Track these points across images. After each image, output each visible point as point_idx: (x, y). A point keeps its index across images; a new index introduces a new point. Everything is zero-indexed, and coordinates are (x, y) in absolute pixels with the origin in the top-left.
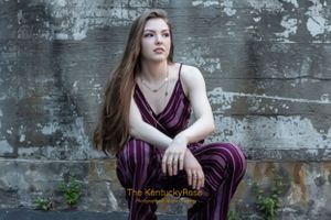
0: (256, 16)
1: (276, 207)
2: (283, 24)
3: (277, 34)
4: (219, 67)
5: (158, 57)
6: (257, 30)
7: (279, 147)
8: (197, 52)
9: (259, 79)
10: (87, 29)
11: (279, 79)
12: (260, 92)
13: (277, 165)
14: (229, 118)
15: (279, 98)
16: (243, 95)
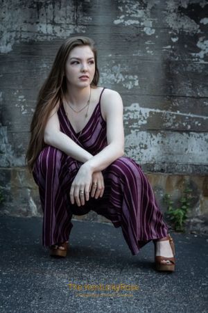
0: (174, 37)
1: (185, 218)
2: (199, 45)
3: (193, 54)
4: (137, 84)
5: (82, 84)
6: (174, 50)
7: (190, 161)
8: (117, 68)
9: (175, 97)
10: (13, 42)
11: (193, 97)
12: (175, 109)
13: (187, 178)
14: (145, 133)
15: (192, 116)
16: (158, 111)
